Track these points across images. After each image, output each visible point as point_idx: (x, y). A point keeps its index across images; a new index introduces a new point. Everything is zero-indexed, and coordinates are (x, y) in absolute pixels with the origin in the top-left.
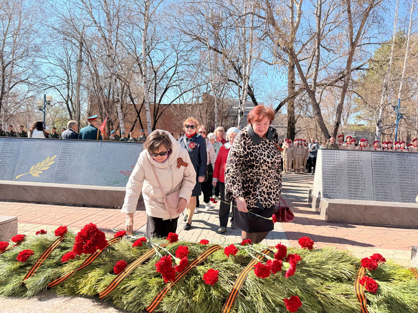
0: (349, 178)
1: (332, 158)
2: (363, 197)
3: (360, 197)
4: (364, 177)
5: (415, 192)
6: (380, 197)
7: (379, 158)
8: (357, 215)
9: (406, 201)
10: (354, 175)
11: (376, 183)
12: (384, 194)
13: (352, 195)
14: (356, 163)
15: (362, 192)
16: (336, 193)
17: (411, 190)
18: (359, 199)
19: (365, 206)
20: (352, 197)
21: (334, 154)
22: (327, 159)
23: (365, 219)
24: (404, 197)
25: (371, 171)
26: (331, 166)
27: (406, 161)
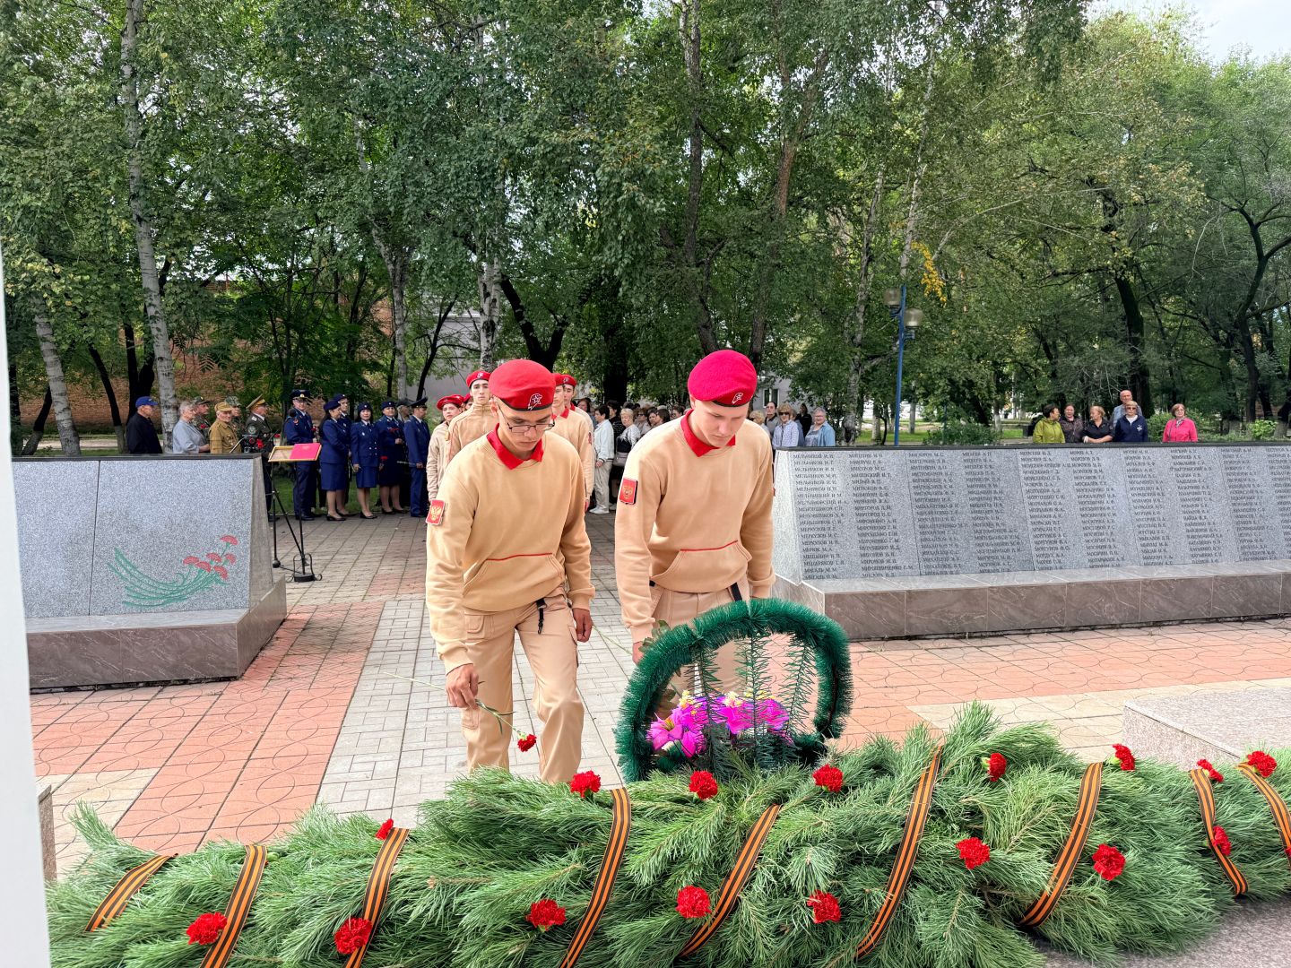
0: (860, 521)
1: (817, 473)
2: (896, 568)
3: (889, 568)
4: (894, 517)
5: (1006, 544)
6: (932, 563)
7: (924, 465)
8: (893, 616)
9: (990, 568)
10: (872, 514)
11: (920, 530)
12: (940, 556)
13: (871, 565)
14: (873, 482)
15: (893, 554)
16: (831, 563)
17: (998, 541)
18: (887, 575)
19: (909, 592)
20: (871, 572)
21: (820, 463)
22: (805, 476)
23: (910, 626)
24: (984, 558)
25: (907, 499)
26: (815, 492)
27: (983, 470)
